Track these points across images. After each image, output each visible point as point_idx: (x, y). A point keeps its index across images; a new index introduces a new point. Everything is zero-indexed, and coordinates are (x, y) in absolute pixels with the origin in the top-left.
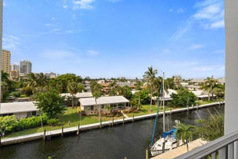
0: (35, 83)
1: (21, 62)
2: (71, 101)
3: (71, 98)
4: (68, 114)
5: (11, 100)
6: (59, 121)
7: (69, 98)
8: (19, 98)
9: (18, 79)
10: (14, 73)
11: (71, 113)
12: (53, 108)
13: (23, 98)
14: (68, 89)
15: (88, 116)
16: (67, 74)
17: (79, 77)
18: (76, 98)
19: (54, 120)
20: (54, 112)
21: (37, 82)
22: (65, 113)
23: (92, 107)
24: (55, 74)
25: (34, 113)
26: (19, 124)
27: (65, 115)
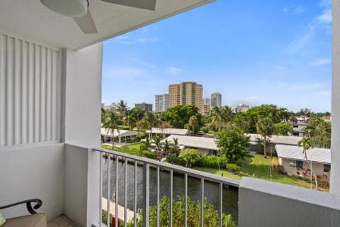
0: (220, 117)
1: (212, 95)
2: (262, 146)
3: (262, 141)
4: (256, 164)
5: (201, 135)
6: (241, 170)
7: (259, 141)
8: (207, 134)
9: (208, 113)
10: (206, 107)
11: (260, 163)
12: (233, 150)
13: (210, 135)
14: (258, 128)
15: (289, 176)
16: (263, 106)
17: (283, 109)
18: (272, 143)
19: (235, 166)
20: (234, 156)
21: (222, 117)
22: (252, 161)
23: (299, 164)
24: (248, 107)
25: (215, 152)
26: (201, 160)
27: (252, 165)
